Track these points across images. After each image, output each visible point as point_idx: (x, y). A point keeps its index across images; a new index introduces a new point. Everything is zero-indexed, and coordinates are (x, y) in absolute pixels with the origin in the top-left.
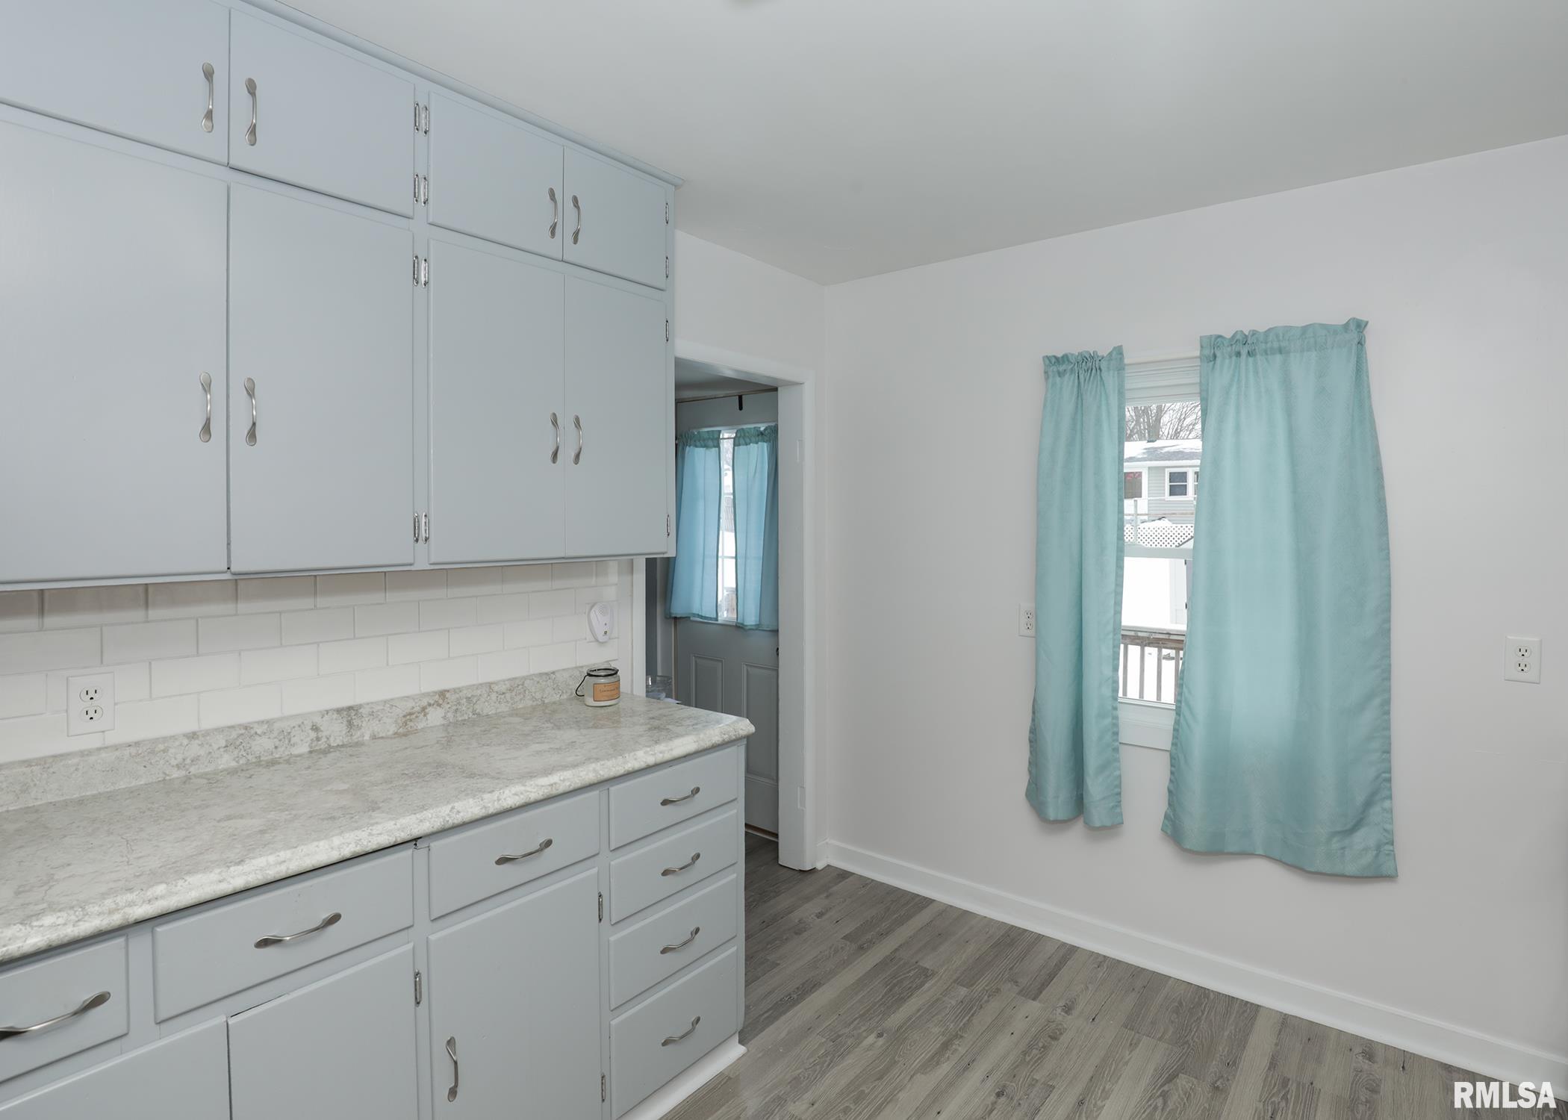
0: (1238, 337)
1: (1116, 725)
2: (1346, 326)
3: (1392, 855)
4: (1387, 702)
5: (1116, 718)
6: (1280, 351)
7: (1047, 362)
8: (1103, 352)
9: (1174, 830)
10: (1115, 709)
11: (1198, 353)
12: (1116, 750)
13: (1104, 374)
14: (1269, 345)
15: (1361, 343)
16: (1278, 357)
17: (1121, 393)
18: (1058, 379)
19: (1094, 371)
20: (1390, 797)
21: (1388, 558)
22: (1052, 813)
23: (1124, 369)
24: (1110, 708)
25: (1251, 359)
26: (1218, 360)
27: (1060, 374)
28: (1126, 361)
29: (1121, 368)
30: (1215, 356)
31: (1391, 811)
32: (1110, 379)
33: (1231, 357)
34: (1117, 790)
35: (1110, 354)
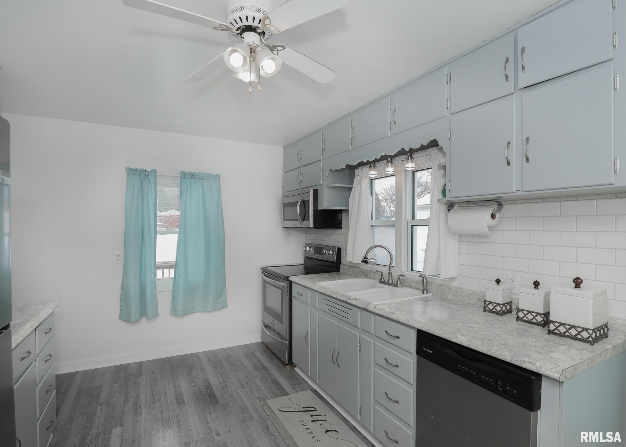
0: (191, 173)
1: (155, 286)
2: (217, 175)
3: (226, 302)
4: (225, 266)
5: (155, 284)
6: (201, 179)
7: (128, 169)
8: (149, 169)
9: (174, 312)
10: (155, 281)
11: (180, 176)
12: (156, 293)
13: (150, 177)
14: (199, 177)
15: (219, 180)
16: (201, 181)
17: (155, 183)
18: (132, 176)
19: (146, 175)
20: (226, 289)
21: (224, 232)
22: (133, 320)
23: (156, 176)
24: (154, 281)
25: (194, 180)
26: (186, 178)
27: (133, 174)
28: (157, 174)
29: (155, 176)
30: (184, 177)
31: (226, 292)
32: (151, 178)
33: (189, 178)
34: (157, 306)
35: (152, 171)
